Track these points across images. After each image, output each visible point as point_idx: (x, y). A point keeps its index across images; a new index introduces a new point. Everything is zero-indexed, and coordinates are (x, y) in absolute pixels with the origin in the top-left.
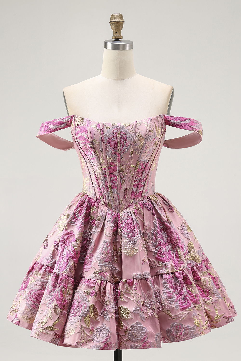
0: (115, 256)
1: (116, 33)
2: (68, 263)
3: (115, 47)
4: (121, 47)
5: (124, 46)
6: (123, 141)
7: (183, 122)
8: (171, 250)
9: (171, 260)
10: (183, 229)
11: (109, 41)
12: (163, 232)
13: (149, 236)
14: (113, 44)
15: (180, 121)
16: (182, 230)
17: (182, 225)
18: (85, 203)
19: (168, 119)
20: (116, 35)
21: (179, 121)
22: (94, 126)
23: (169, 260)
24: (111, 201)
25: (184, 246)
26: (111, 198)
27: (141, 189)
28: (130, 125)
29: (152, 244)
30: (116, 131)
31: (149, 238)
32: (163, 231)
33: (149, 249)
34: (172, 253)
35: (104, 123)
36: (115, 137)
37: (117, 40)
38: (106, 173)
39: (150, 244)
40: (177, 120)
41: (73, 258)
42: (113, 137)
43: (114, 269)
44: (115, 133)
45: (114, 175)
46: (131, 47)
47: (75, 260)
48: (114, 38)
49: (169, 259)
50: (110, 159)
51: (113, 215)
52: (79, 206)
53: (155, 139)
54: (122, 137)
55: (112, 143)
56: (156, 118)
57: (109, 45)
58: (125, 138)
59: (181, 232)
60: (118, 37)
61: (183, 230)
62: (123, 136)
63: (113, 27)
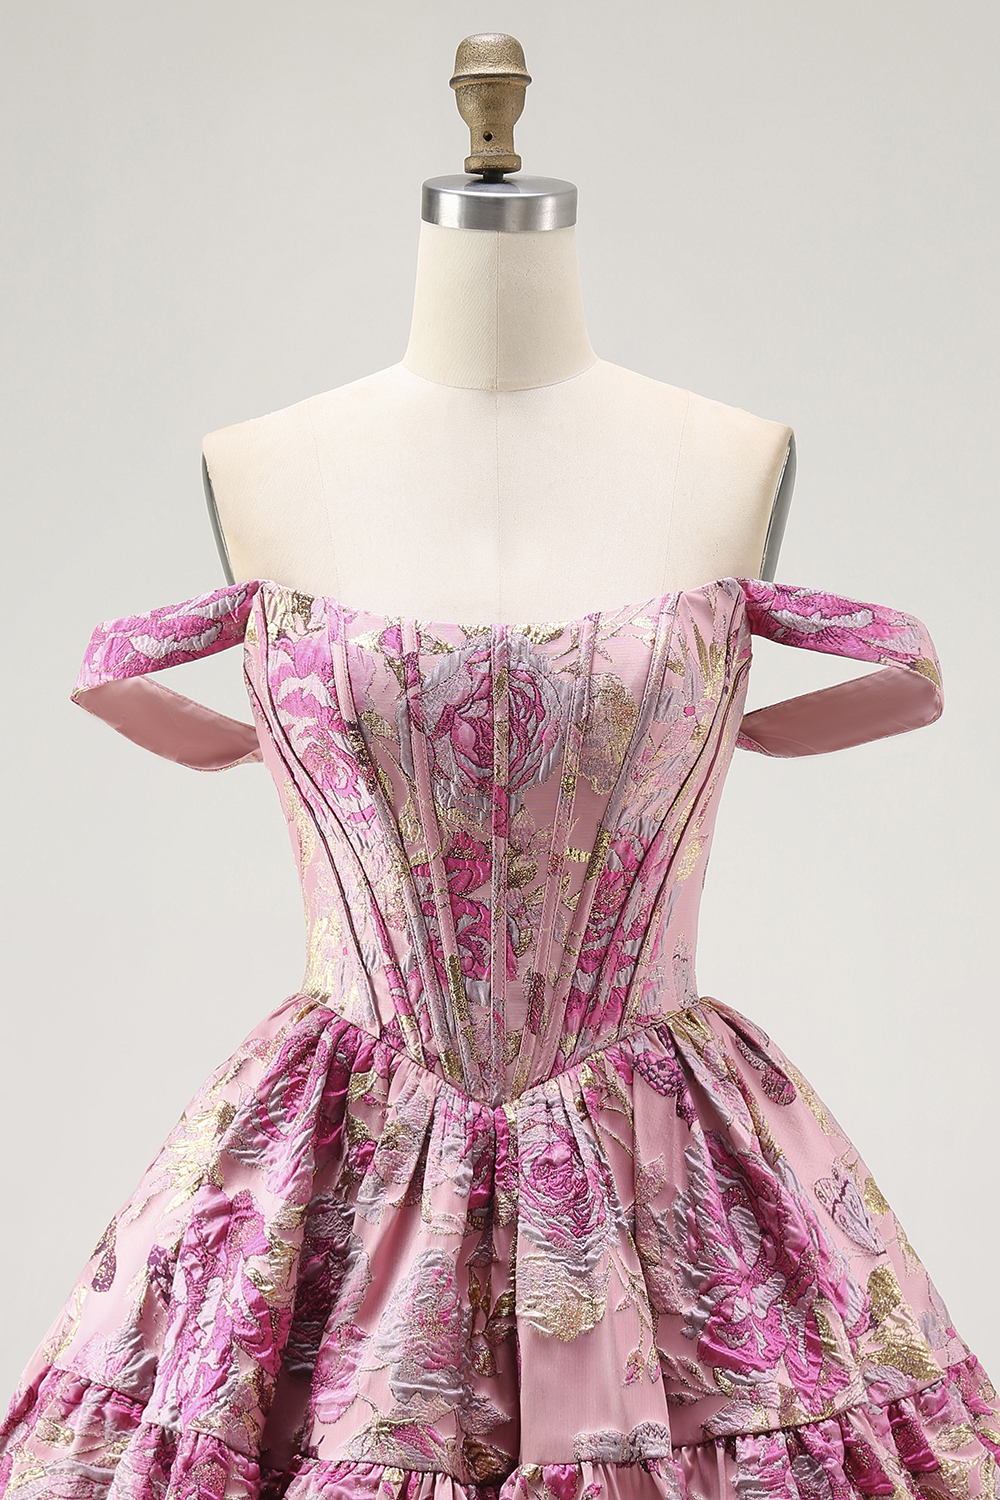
0: (481, 1338)
1: (488, 138)
2: (225, 1371)
3: (483, 217)
4: (512, 215)
5: (530, 208)
6: (523, 720)
7: (835, 621)
8: (779, 1306)
9: (782, 1361)
10: (841, 1196)
11: (451, 182)
12: (739, 1211)
13: (661, 1232)
14: (467, 196)
15: (824, 617)
16: (836, 1201)
17: (837, 1177)
18: (321, 1053)
19: (766, 605)
20: (488, 149)
21: (816, 619)
22: (365, 639)
23: (769, 1360)
24: (461, 1042)
25: (851, 1292)
26: (459, 1028)
27: (619, 981)
28: (559, 634)
29: (676, 1272)
30: (484, 668)
31: (665, 1243)
32: (738, 1207)
33: (665, 1300)
34: (783, 1327)
35: (423, 624)
36: (482, 699)
37: (492, 175)
38: (430, 889)
39: (668, 1273)
40: (810, 610)
41: (251, 1344)
42: (471, 699)
43: (477, 1409)
44: (479, 677)
45: (477, 906)
46: (568, 215)
47: (264, 1354)
48: (475, 164)
49: (770, 1355)
50: (453, 819)
51: (469, 1116)
52: (287, 1067)
53: (697, 711)
54: (518, 698)
55: (465, 731)
56: (701, 597)
57: (451, 205)
58: (535, 706)
59: (834, 1211)
60: (498, 163)
61: (842, 1202)
62: (524, 696)
63: (472, 106)
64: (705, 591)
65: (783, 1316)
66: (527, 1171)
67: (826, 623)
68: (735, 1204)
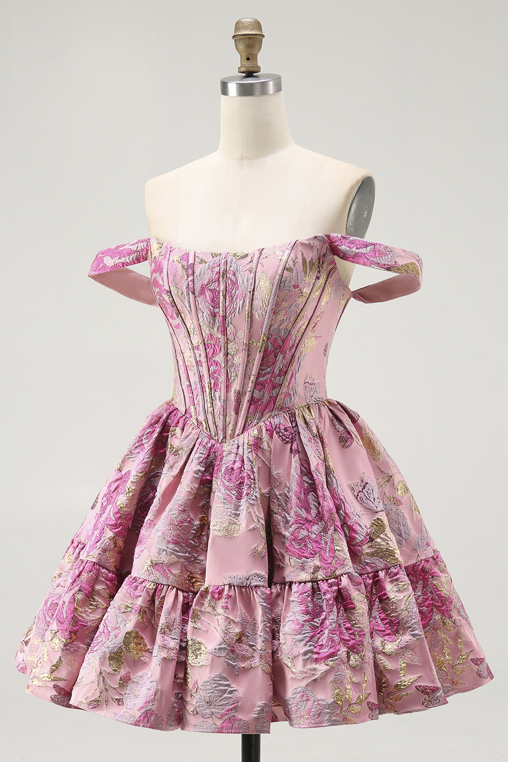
0: (205, 536)
1: (248, 59)
2: (101, 537)
3: (246, 91)
4: (258, 90)
5: (264, 85)
6: (230, 290)
7: (360, 250)
8: (322, 534)
9: (318, 555)
10: (362, 489)
11: (232, 79)
12: (313, 494)
13: (279, 501)
14: (239, 84)
15: (357, 248)
16: (360, 491)
17: (362, 481)
18: (161, 420)
19: (336, 244)
20: (247, 64)
21: (354, 249)
22: (175, 257)
23: (312, 554)
24: (210, 417)
25: (360, 528)
26: (209, 411)
27: (273, 394)
28: (246, 255)
29: (283, 517)
30: (217, 269)
31: (279, 505)
32: (312, 493)
33: (277, 528)
34: (322, 542)
35: (198, 252)
36: (216, 281)
37: (250, 74)
38: (200, 355)
39: (280, 518)
40: (353, 246)
41: (115, 526)
42: (210, 282)
43: (199, 563)
44: (215, 273)
45: (216, 363)
46: (278, 88)
47: (117, 530)
48: (243, 69)
49: (313, 552)
50: (206, 331)
51: (209, 445)
52: (151, 425)
53: (300, 286)
54: (229, 281)
55: (208, 293)
56: (307, 242)
57: (233, 88)
58: (235, 284)
59: (358, 495)
60: (252, 69)
61: (362, 492)
62: (231, 280)
63: (241, 47)
64: (309, 239)
65: (323, 537)
66: (223, 471)
67: (357, 251)
68: (311, 492)
